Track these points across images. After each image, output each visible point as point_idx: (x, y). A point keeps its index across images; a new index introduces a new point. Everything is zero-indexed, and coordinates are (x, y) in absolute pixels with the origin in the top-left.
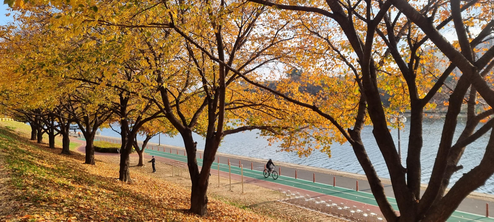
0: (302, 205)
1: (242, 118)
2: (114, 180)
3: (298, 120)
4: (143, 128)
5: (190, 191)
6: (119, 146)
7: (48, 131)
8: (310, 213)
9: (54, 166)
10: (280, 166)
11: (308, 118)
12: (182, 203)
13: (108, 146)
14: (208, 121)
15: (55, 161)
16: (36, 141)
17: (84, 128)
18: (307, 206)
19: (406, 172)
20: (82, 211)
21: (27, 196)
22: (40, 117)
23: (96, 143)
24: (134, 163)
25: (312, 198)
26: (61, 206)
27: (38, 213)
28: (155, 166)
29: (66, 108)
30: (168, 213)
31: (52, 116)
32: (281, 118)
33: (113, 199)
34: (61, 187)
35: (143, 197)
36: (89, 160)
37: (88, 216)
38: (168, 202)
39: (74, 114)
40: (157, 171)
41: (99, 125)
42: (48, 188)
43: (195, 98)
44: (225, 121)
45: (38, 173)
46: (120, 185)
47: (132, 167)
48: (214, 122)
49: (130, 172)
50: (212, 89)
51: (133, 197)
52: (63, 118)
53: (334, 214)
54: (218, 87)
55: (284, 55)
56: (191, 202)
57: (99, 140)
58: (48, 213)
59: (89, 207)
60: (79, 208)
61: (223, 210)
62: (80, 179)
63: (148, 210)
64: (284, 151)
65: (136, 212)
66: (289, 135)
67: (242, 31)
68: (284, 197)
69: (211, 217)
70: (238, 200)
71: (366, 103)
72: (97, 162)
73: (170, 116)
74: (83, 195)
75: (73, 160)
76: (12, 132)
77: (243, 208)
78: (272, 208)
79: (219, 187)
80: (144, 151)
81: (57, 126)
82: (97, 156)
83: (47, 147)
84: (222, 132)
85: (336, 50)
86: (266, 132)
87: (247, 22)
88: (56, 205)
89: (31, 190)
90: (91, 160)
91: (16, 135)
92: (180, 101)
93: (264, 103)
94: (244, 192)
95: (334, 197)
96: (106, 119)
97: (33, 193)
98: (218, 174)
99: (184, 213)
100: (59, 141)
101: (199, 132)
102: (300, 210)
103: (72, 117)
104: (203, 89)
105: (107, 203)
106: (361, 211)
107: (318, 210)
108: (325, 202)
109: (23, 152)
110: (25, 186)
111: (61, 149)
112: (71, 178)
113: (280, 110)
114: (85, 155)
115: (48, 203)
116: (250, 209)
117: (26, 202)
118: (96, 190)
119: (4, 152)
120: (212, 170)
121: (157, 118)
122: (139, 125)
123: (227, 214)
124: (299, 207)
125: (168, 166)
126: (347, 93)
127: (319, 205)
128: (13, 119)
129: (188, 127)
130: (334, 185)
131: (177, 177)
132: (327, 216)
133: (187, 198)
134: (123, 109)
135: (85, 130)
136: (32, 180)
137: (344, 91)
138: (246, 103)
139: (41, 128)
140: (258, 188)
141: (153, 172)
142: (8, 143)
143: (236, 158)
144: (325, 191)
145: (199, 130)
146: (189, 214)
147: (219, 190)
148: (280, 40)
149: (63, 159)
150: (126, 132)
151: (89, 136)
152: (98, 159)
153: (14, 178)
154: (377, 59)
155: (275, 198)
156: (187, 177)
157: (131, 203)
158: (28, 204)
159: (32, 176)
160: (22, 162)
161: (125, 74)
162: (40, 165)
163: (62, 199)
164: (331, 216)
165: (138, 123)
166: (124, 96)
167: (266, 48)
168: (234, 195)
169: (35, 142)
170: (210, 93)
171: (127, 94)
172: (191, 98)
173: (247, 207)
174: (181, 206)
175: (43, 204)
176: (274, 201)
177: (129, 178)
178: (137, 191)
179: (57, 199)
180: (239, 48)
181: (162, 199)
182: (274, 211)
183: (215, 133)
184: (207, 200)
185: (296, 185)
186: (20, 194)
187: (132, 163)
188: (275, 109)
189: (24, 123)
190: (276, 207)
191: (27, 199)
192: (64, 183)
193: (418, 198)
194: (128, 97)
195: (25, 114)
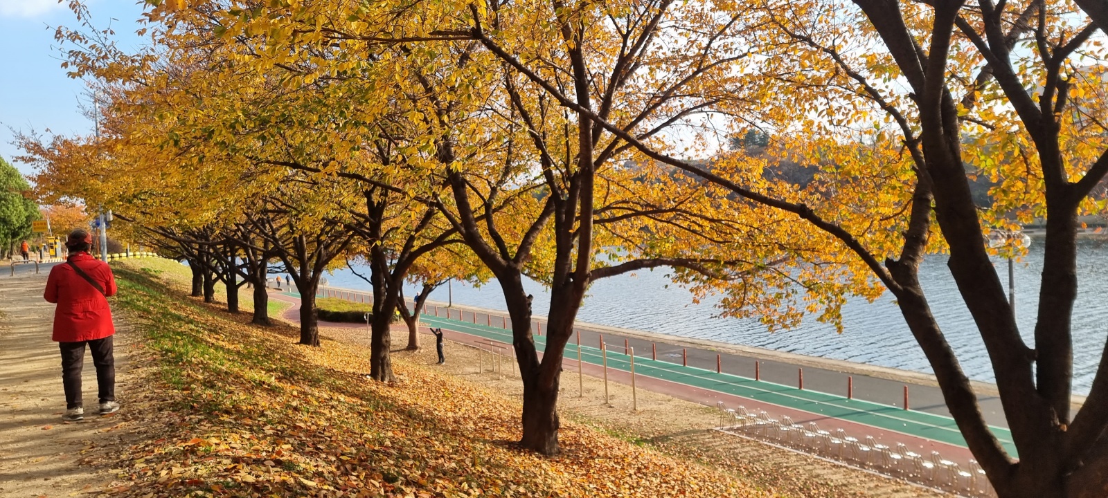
0: (772, 440)
1: (630, 241)
2: (360, 378)
3: (763, 243)
4: (416, 269)
5: (519, 405)
6: (367, 308)
7: (225, 276)
8: (793, 458)
9: (240, 347)
10: (718, 352)
11: (787, 238)
12: (503, 429)
13: (345, 308)
14: (555, 250)
15: (240, 337)
16: (202, 298)
17: (297, 269)
18: (786, 442)
19: (1034, 359)
20: (301, 435)
21: (193, 402)
22: (208, 249)
23: (321, 301)
24: (398, 343)
25: (796, 423)
26: (261, 423)
27: (217, 435)
28: (444, 350)
29: (260, 229)
30: (474, 448)
31: (231, 244)
32: (721, 240)
33: (360, 414)
34: (257, 388)
35: (422, 414)
36: (308, 337)
37: (313, 444)
38: (473, 426)
39: (276, 240)
40: (447, 362)
41: (326, 262)
42: (233, 388)
43: (525, 201)
44: (592, 251)
45: (210, 359)
46: (374, 388)
47: (395, 351)
48: (569, 251)
49: (392, 360)
50: (563, 178)
51: (400, 411)
52: (252, 248)
53: (850, 461)
54: (576, 172)
55: (729, 96)
56: (524, 426)
57: (326, 296)
58: (236, 436)
59: (314, 427)
60: (295, 427)
61: (593, 444)
62: (293, 374)
63: (434, 438)
64: (728, 317)
65: (409, 442)
66: (741, 280)
67: (629, 43)
68: (730, 421)
69: (567, 458)
70: (624, 425)
71: (931, 197)
72: (324, 341)
73: (472, 240)
74: (301, 404)
75: (275, 337)
76: (155, 280)
77: (638, 442)
78: (703, 444)
79: (581, 396)
80: (419, 318)
81: (242, 266)
82: (323, 329)
83: (223, 310)
84: (588, 271)
85: (855, 76)
86: (687, 272)
87: (640, 22)
88: (250, 422)
89: (199, 391)
90: (311, 338)
91: (163, 286)
92: (493, 207)
93: (682, 207)
94: (639, 409)
95: (849, 423)
96: (339, 251)
97: (204, 396)
98: (578, 369)
99: (509, 449)
100: (246, 299)
101: (535, 275)
102: (768, 451)
103: (271, 246)
104: (543, 180)
105: (350, 421)
106: (915, 455)
107: (810, 450)
108: (827, 433)
109: (179, 318)
110: (187, 383)
111: (250, 314)
112: (275, 370)
113: (719, 221)
114: (299, 326)
115: (234, 416)
116: (653, 445)
117: (192, 414)
118: (326, 396)
119: (142, 317)
120: (566, 360)
121: (445, 246)
122: (407, 262)
123: (601, 453)
124: (765, 443)
125: (471, 350)
126: (882, 179)
127: (813, 440)
128: (155, 254)
129: (512, 263)
130: (849, 396)
131: (490, 375)
132: (834, 466)
133: (513, 417)
134: (375, 228)
135: (299, 274)
136: (201, 371)
137: (874, 174)
138: (639, 209)
139: (210, 271)
140: (669, 400)
141: (439, 362)
142: (149, 300)
143: (619, 334)
144: (826, 410)
145: (536, 270)
146: (520, 452)
147: (583, 402)
148: (715, 61)
149: (256, 333)
150: (382, 275)
151: (307, 287)
152: (324, 335)
153: (166, 367)
154: (958, 93)
155: (710, 424)
156: (511, 375)
157: (399, 424)
158: (195, 418)
159: (199, 364)
160: (179, 338)
161: (376, 151)
162: (213, 344)
163: (261, 409)
164: (843, 465)
165: (407, 255)
166: (376, 198)
167: (684, 82)
168: (615, 415)
169: (199, 301)
170: (559, 187)
171: (381, 194)
172: (518, 200)
173: (645, 441)
174: (501, 435)
175: (226, 418)
176: (708, 431)
177: (390, 374)
178: (409, 401)
179: (250, 410)
180: (621, 83)
181: (462, 419)
182: (707, 451)
183: (572, 275)
184: (557, 423)
185: (759, 395)
186: (178, 399)
187: (395, 343)
188: (706, 219)
189: (176, 261)
190: (711, 442)
191: (192, 407)
192: (263, 380)
193: (1063, 419)
194: (385, 201)
195: (179, 240)
